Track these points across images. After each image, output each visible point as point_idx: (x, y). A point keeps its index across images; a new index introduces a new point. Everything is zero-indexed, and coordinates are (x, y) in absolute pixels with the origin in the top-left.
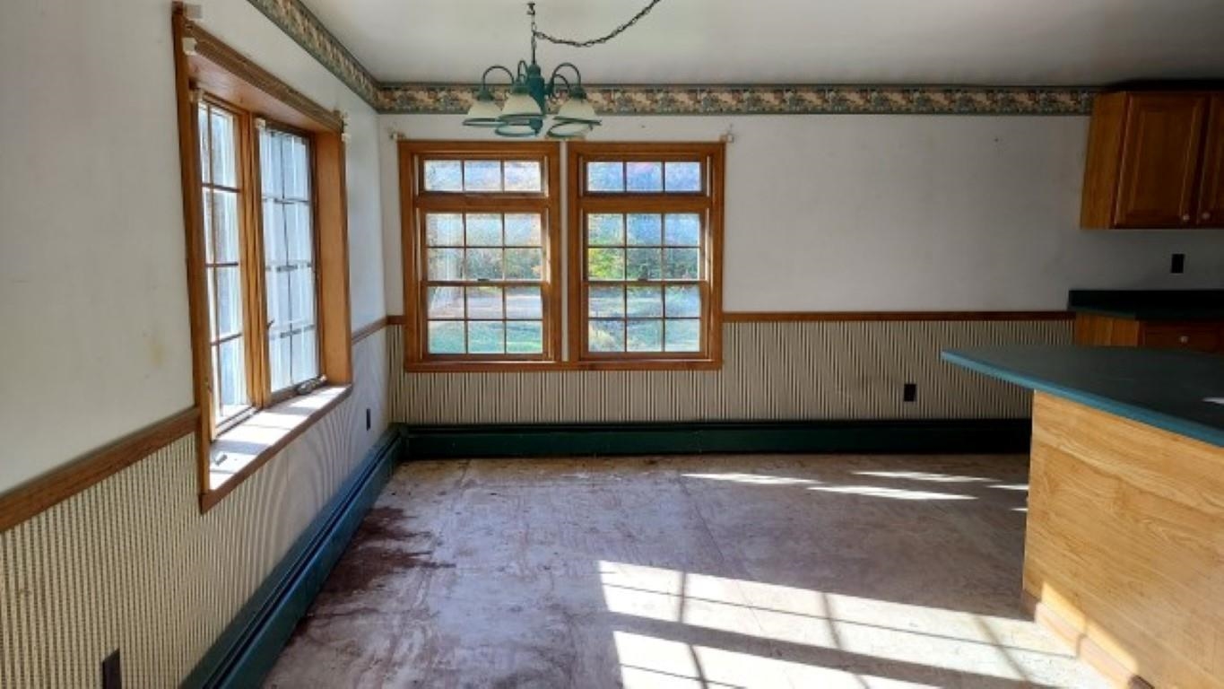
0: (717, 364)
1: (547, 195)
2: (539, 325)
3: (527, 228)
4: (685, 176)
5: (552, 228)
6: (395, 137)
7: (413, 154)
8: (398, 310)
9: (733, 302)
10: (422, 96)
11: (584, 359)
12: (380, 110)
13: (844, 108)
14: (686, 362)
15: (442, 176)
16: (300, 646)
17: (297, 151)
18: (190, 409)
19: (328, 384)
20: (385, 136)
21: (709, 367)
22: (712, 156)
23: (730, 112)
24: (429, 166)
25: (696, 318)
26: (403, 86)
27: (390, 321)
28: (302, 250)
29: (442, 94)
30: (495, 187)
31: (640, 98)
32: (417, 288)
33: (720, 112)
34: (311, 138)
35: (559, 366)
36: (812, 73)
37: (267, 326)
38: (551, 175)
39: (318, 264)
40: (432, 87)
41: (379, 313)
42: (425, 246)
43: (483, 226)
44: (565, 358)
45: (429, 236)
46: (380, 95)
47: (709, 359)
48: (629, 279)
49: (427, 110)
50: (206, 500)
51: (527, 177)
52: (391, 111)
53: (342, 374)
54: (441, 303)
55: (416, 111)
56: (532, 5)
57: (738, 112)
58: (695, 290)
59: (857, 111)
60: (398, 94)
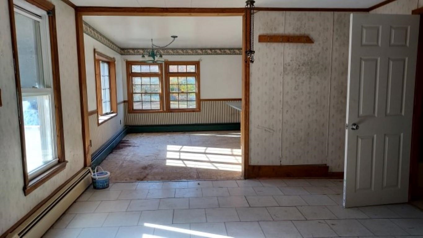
0: (200, 111)
1: (160, 73)
2: (159, 102)
3: (156, 80)
4: (191, 69)
5: (161, 81)
6: (125, 60)
7: (129, 64)
8: (126, 99)
9: (203, 97)
10: (131, 51)
11: (170, 110)
12: (122, 54)
13: (225, 53)
14: (193, 111)
15: (136, 69)
16: (111, 154)
17: (106, 66)
18: (96, 110)
19: (112, 113)
20: (123, 60)
21: (198, 111)
22: (197, 64)
23: (200, 54)
24: (133, 66)
25: (194, 101)
26: (127, 49)
27: (124, 102)
28: (107, 86)
29: (136, 51)
30: (148, 71)
31: (180, 51)
32: (130, 94)
33: (198, 54)
34: (109, 63)
35: (163, 112)
36: (219, 46)
37: (102, 100)
38: (161, 68)
39: (110, 88)
40: (133, 49)
41: (122, 100)
42: (132, 85)
43: (146, 80)
44: (165, 110)
45: (133, 83)
46: (122, 51)
47: (198, 109)
48: (179, 92)
49: (132, 54)
50: (99, 124)
51: (155, 69)
52: (124, 55)
53: (116, 111)
54: (136, 97)
55: (130, 54)
56: (152, 39)
57: (202, 54)
58: (194, 94)
59: (229, 54)
60: (126, 51)
